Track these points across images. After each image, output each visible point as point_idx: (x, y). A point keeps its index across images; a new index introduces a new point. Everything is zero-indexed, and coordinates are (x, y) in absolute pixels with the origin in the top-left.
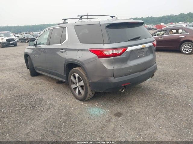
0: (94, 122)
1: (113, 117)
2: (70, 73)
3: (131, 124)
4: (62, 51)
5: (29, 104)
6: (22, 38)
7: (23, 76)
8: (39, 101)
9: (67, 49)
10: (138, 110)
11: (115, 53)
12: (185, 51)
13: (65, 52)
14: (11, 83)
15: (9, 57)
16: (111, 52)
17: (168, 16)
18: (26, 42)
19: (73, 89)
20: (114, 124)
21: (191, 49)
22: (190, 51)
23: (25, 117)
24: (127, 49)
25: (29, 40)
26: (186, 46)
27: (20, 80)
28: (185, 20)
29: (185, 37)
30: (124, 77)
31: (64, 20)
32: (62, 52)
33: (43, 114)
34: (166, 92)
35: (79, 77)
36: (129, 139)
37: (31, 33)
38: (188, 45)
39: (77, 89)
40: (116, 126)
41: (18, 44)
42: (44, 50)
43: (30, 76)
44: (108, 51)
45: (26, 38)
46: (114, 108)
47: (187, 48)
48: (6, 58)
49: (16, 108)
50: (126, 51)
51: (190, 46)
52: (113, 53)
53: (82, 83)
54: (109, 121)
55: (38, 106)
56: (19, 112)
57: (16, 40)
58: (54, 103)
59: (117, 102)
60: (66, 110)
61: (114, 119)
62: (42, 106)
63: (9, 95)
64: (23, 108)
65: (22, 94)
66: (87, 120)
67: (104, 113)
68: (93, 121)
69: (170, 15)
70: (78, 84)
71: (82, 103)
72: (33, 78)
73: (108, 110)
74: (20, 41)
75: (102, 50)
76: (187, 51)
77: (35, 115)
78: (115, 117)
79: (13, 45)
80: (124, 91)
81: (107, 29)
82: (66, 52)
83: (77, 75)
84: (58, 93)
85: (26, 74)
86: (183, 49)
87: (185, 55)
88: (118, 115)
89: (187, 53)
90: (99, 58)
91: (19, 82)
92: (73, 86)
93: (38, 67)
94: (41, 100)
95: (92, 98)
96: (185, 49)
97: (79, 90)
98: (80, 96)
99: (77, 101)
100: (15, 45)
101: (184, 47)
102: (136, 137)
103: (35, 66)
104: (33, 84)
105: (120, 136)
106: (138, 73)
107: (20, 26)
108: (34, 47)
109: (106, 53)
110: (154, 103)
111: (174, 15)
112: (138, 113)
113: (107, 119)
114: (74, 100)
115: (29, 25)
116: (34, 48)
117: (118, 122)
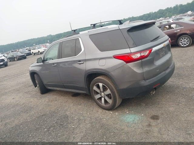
0: (135, 129)
1: (152, 121)
2: (91, 84)
3: (173, 125)
4: (80, 62)
5: (56, 123)
6: (11, 57)
7: (31, 95)
8: (64, 118)
9: (86, 60)
10: (171, 109)
11: (143, 55)
12: (183, 44)
13: (83, 63)
14: (23, 104)
15: (5, 79)
16: (138, 55)
17: (148, 14)
18: (15, 61)
19: (98, 99)
20: (157, 128)
21: (188, 41)
22: (188, 44)
23: (59, 138)
24: (152, 50)
25: (18, 58)
26: (183, 39)
27: (32, 100)
28: (164, 16)
29: (180, 31)
30: (154, 78)
31: (73, 31)
32: (80, 64)
33: (77, 131)
34: (188, 87)
35: (104, 86)
36: (181, 140)
37: (18, 51)
38: (185, 38)
39: (103, 99)
40: (160, 129)
41: (8, 64)
42: (56, 65)
43: (39, 94)
44: (135, 55)
45: (15, 56)
46: (147, 112)
47: (185, 41)
48: (3, 80)
49: (44, 129)
50: (152, 52)
51: (187, 39)
52: (141, 56)
53: (108, 92)
54: (149, 125)
55: (67, 124)
56: (50, 133)
57: (6, 60)
58: (82, 118)
59: (146, 105)
60: (99, 122)
61: (153, 123)
62: (71, 123)
63: (29, 118)
64: (52, 129)
65: (42, 114)
66: (126, 129)
67: (140, 119)
68: (133, 129)
69: (150, 13)
70: (103, 93)
71: (111, 113)
72: (44, 95)
73: (143, 115)
74: (9, 61)
75: (129, 55)
76: (185, 44)
77: (69, 133)
78: (153, 120)
79: (3, 65)
80: (154, 92)
81: (129, 33)
82: (85, 63)
83: (101, 85)
84: (79, 107)
85: (34, 93)
86: (180, 43)
87: (184, 48)
88: (155, 118)
89: (185, 46)
90: (127, 63)
91: (31, 102)
92: (97, 96)
93: (49, 83)
94: (66, 117)
95: (119, 105)
96: (182, 42)
97: (105, 99)
98: (107, 106)
99: (104, 111)
100: (6, 65)
101: (181, 41)
102: (188, 137)
103: (45, 82)
104: (48, 102)
105: (170, 139)
106: (164, 72)
107: (4, 45)
108: (42, 63)
109: (134, 57)
110: (184, 100)
111: (153, 12)
112: (174, 112)
113: (147, 124)
114: (100, 110)
115: (12, 43)
116: (42, 65)
117: (159, 124)
